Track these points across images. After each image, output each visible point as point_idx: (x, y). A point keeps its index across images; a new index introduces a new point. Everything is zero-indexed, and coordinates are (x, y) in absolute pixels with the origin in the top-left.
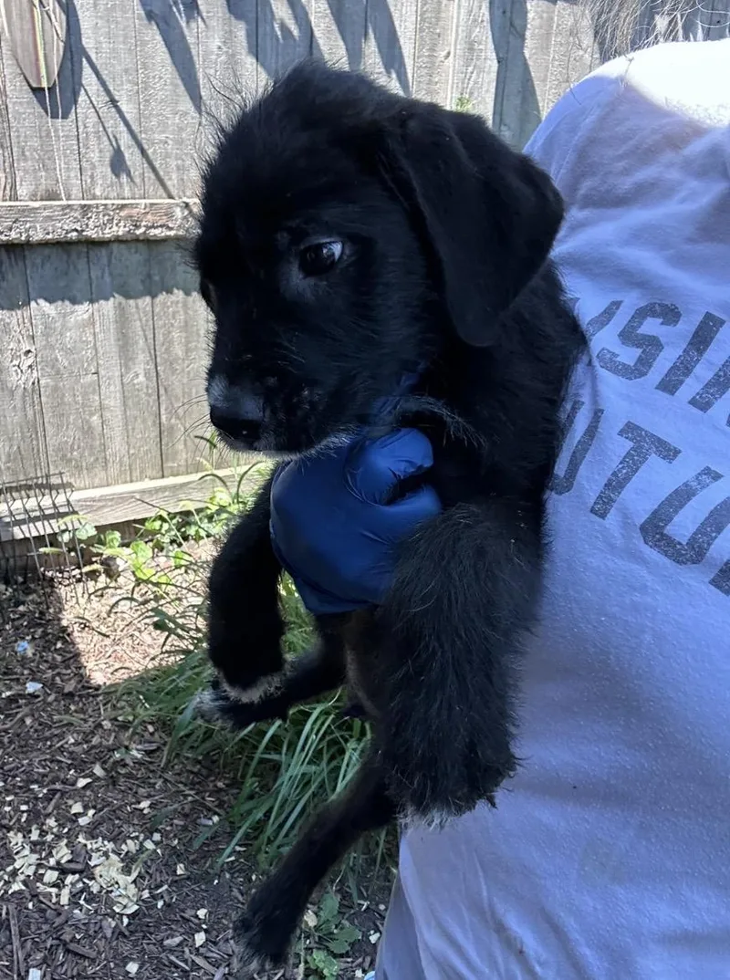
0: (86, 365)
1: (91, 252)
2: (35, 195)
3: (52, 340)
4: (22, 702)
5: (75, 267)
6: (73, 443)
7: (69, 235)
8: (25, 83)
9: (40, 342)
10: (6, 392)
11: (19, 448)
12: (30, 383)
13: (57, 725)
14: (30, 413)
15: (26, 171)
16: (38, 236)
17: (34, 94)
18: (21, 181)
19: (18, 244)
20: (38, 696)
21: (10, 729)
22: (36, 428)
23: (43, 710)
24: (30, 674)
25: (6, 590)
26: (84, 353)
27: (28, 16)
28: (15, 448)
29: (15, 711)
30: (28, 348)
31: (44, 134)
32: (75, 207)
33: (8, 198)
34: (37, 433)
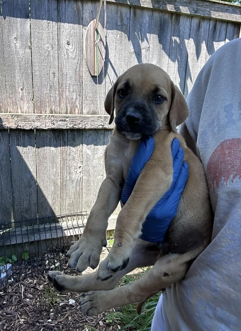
0: (99, 172)
1: (105, 133)
2: (89, 113)
3: (89, 163)
4: (67, 308)
5: (99, 138)
6: (92, 200)
7: (99, 127)
8: (89, 74)
9: (85, 163)
10: (71, 181)
11: (73, 201)
12: (80, 178)
13: (81, 321)
14: (78, 189)
15: (87, 104)
16: (88, 127)
17: (92, 78)
18: (85, 108)
19: (81, 129)
20: (74, 306)
21: (62, 321)
22: (79, 194)
23: (76, 313)
24: (70, 295)
25: (62, 255)
26: (99, 168)
27: (93, 51)
28: (71, 201)
29: (65, 313)
30: (80, 166)
31: (94, 92)
32: (102, 117)
33: (79, 113)
34: (80, 196)
